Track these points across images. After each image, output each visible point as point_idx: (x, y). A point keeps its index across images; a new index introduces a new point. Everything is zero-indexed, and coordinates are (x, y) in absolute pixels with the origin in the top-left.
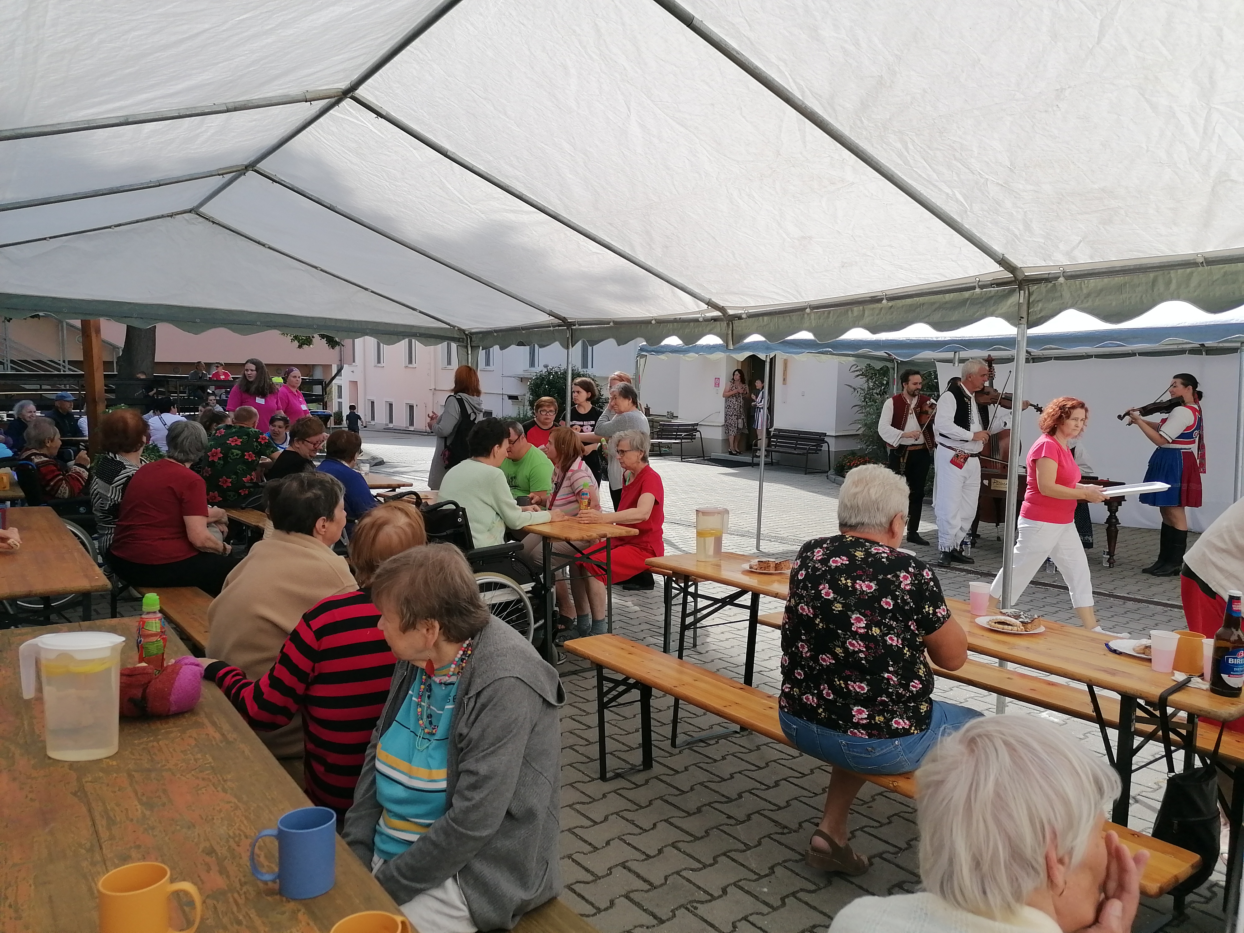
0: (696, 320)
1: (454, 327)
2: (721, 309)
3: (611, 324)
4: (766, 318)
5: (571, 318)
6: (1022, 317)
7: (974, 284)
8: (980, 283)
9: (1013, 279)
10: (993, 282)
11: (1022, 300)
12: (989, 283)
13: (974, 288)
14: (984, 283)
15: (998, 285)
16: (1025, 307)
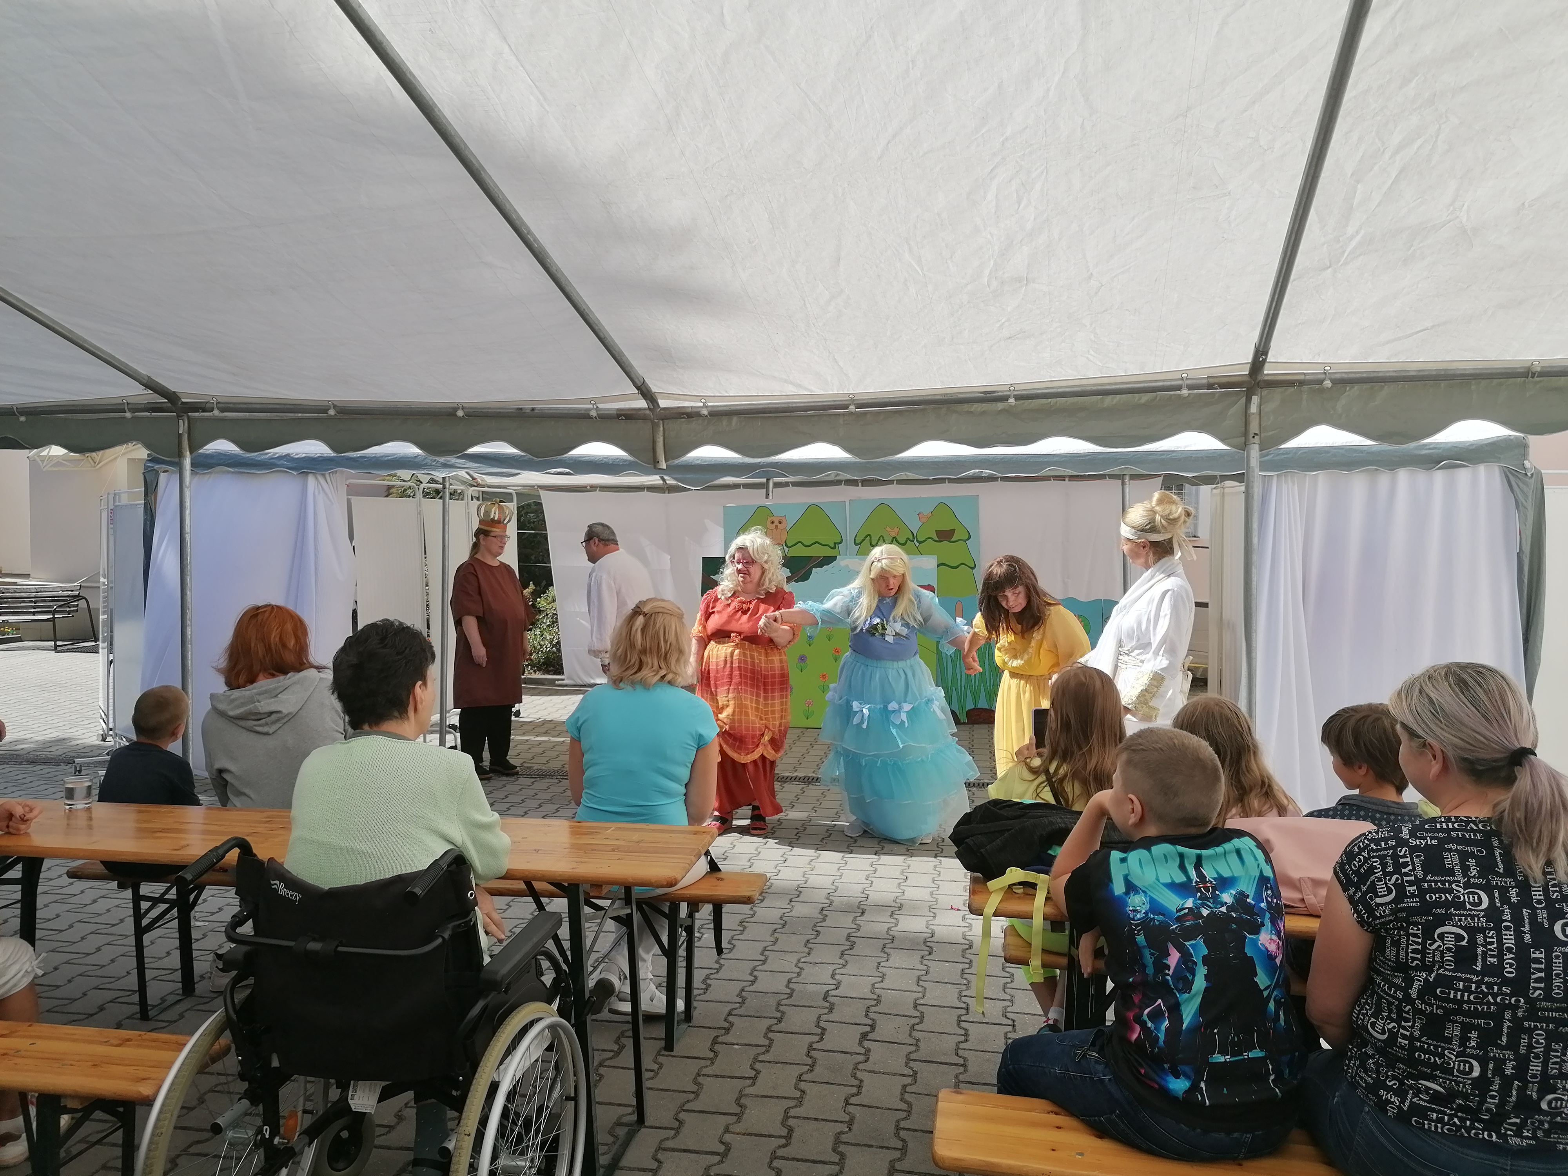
6: (1256, 434)
7: (1180, 382)
8: (1189, 382)
9: (1247, 379)
10: (1212, 381)
11: (1254, 409)
12: (1205, 381)
13: (1179, 388)
14: (1194, 382)
15: (1222, 386)
16: (1258, 419)
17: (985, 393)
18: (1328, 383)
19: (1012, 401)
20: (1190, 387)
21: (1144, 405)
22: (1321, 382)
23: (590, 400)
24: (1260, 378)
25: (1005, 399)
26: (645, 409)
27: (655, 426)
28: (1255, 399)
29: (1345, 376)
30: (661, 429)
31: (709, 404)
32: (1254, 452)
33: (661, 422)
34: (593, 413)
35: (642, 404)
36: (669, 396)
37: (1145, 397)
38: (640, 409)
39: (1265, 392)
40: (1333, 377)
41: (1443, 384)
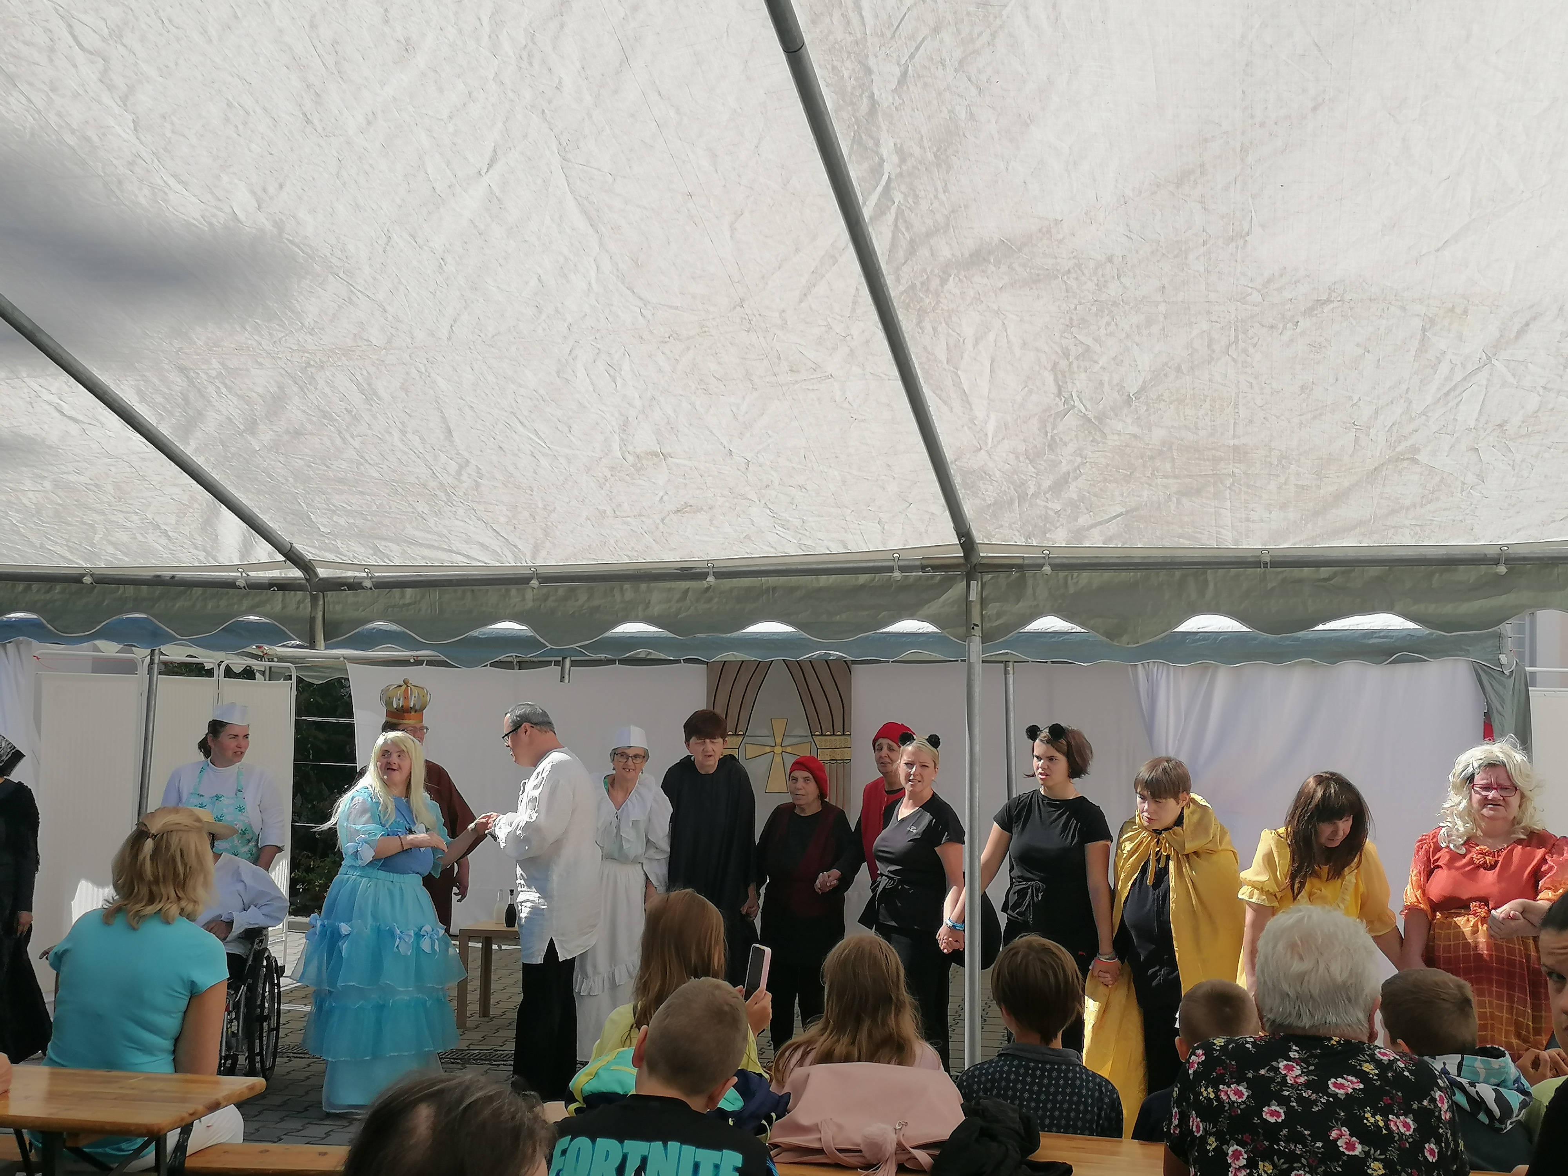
0: (229, 586)
2: (305, 565)
4: (409, 591)
6: (976, 625)
7: (891, 563)
8: (900, 563)
9: (962, 561)
10: (923, 562)
11: (973, 595)
12: (917, 563)
13: (890, 569)
14: (907, 563)
15: (935, 568)
16: (978, 607)
17: (682, 569)
18: (1047, 569)
19: (711, 579)
20: (903, 569)
21: (863, 587)
22: (1039, 567)
23: (236, 568)
24: (975, 561)
25: (703, 576)
26: (301, 579)
27: (314, 599)
28: (973, 583)
29: (1065, 561)
30: (321, 602)
31: (376, 574)
32: (976, 645)
33: (321, 594)
34: (241, 583)
35: (296, 573)
36: (327, 564)
37: (863, 578)
38: (296, 579)
39: (987, 577)
40: (1053, 561)
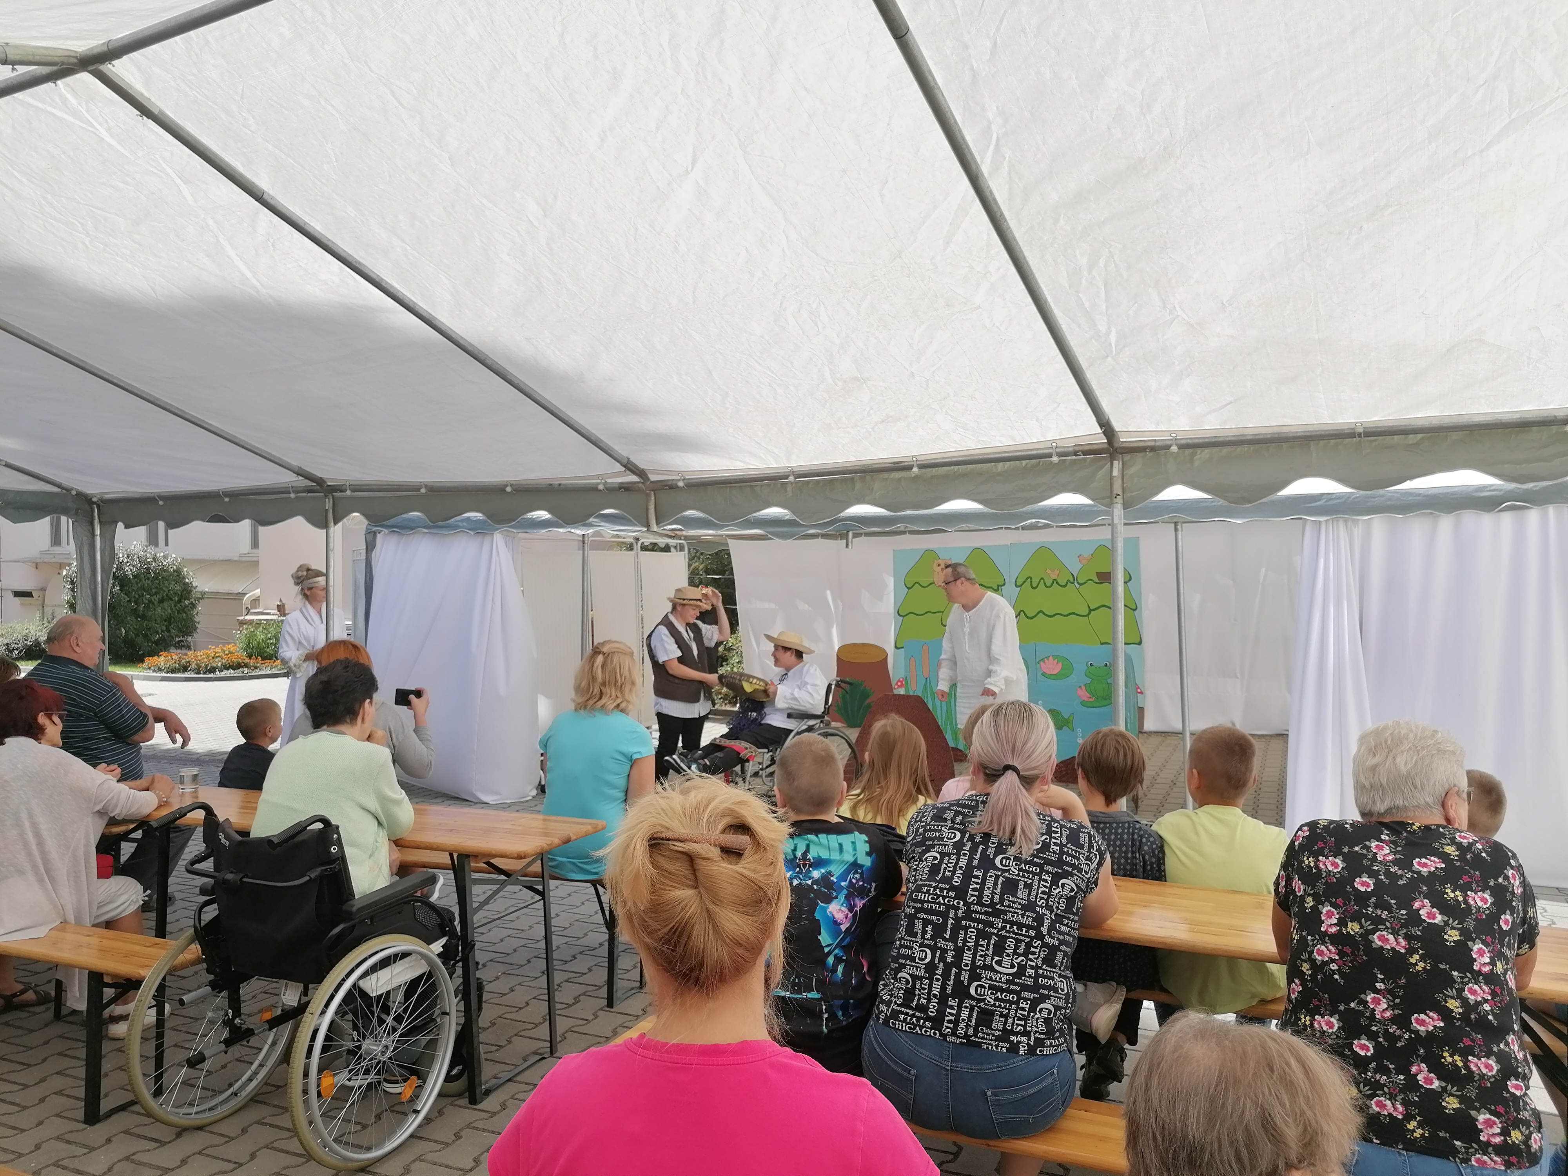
0: (593, 489)
1: (69, 490)
2: (641, 473)
3: (423, 491)
4: (709, 488)
5: (332, 480)
6: (1118, 495)
7: (1050, 451)
8: (1058, 450)
9: (1106, 446)
10: (1077, 449)
11: (1116, 473)
12: (1071, 449)
13: (1050, 456)
14: (1062, 450)
15: (1085, 453)
16: (1120, 481)
17: (894, 463)
18: (1174, 449)
19: (916, 469)
20: (1060, 455)
21: (1030, 470)
22: (1168, 447)
23: (596, 477)
24: (1117, 445)
25: (910, 468)
26: (638, 482)
27: (648, 496)
28: (1116, 463)
29: (1190, 441)
30: (653, 498)
32: (1118, 510)
33: (651, 492)
34: (601, 487)
35: (634, 478)
36: (656, 472)
38: (634, 482)
39: (1127, 457)
40: (1179, 442)
41: (1285, 445)
